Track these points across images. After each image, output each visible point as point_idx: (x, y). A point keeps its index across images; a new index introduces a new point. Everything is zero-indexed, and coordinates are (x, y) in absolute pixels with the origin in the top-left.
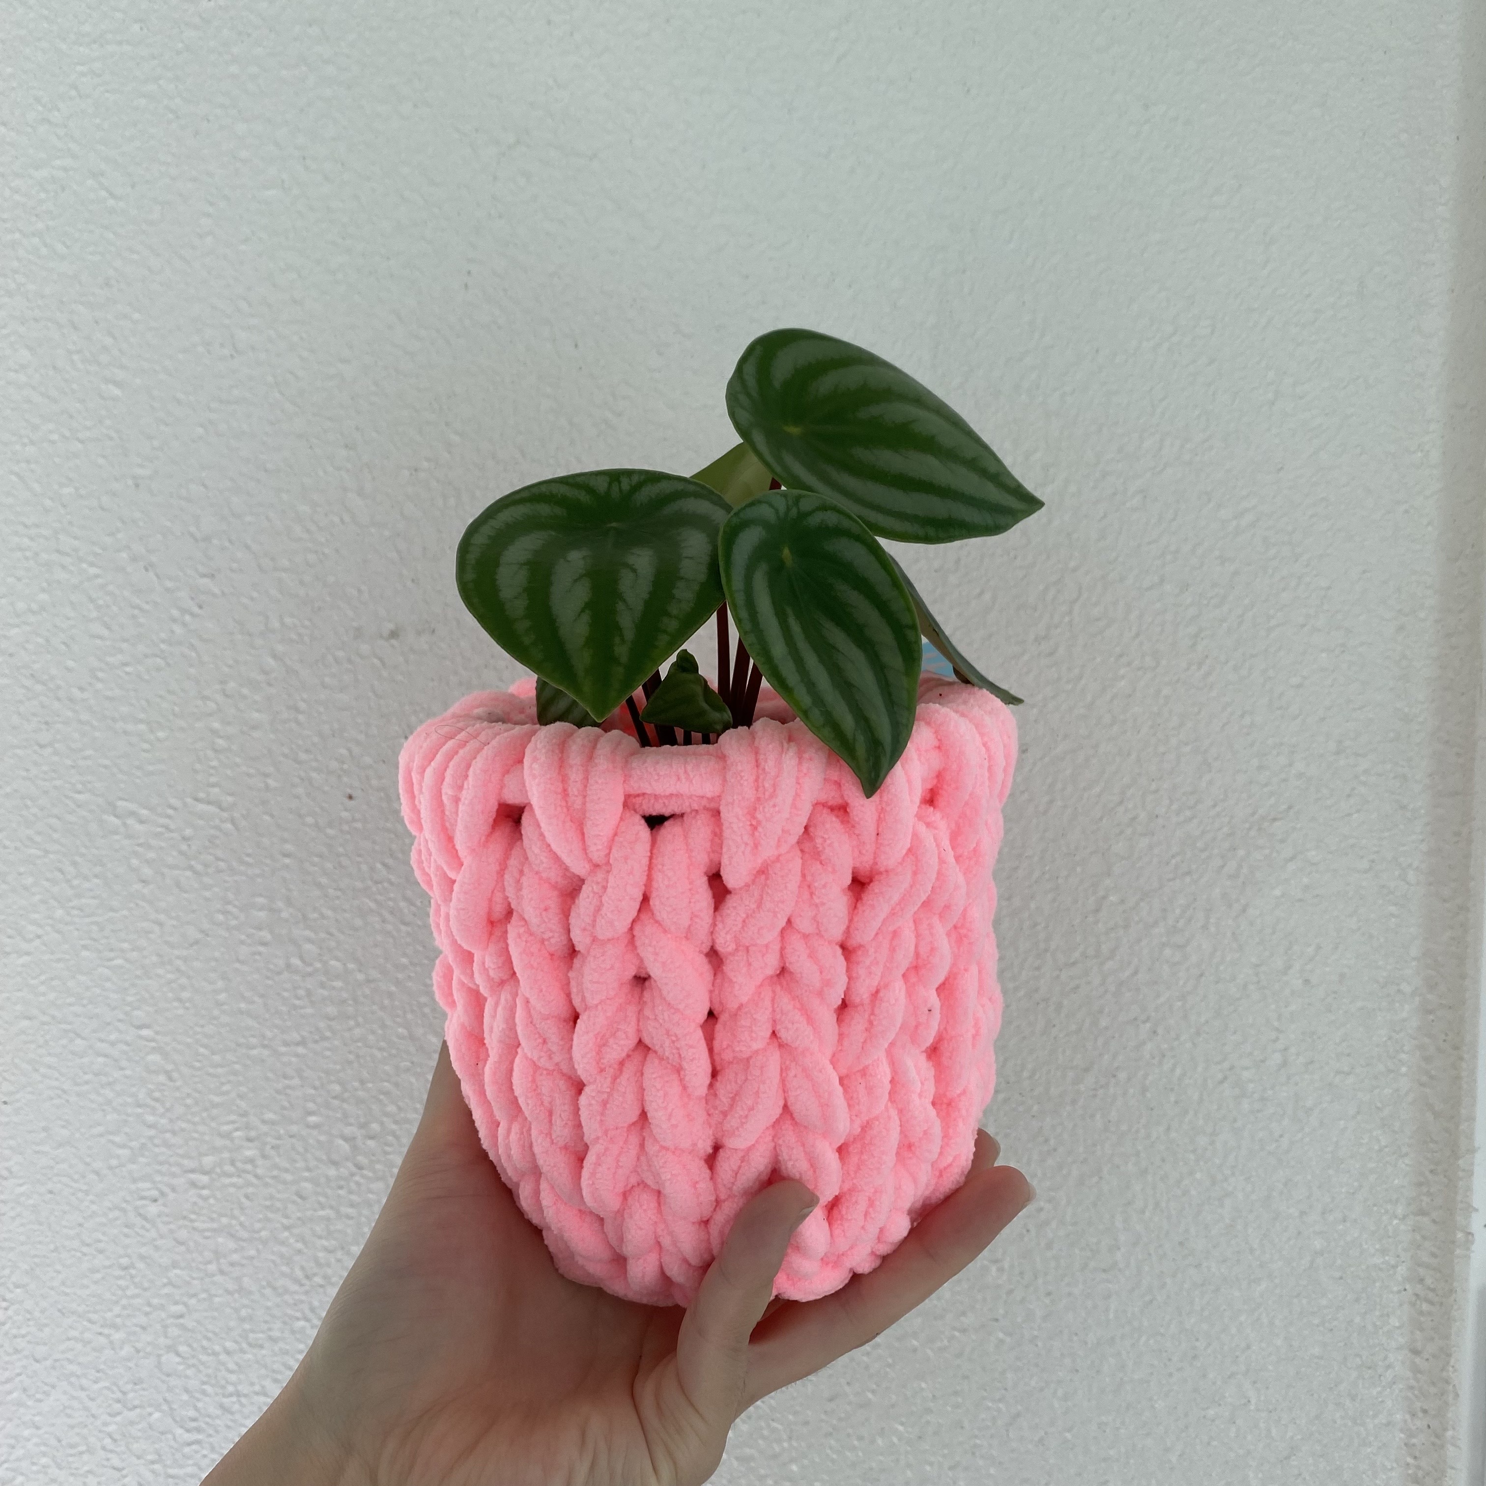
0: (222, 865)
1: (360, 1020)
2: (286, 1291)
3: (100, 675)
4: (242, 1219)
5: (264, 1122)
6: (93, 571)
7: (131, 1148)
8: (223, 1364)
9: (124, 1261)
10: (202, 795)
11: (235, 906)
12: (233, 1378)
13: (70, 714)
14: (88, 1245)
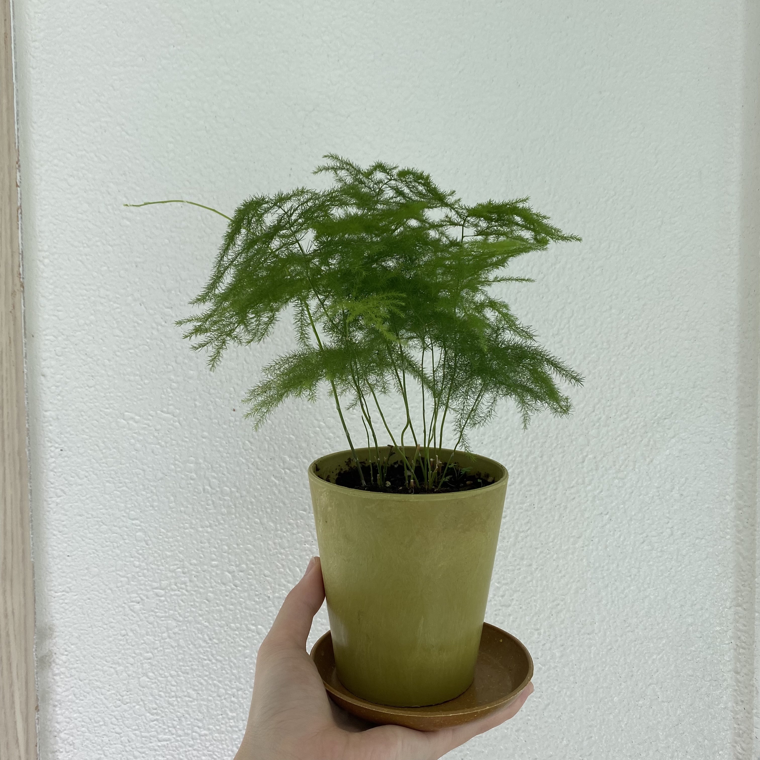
0: (174, 442)
1: (238, 515)
2: (200, 646)
3: (118, 353)
4: (180, 611)
5: (191, 564)
6: (116, 305)
7: (127, 578)
8: (170, 682)
9: (123, 632)
10: (165, 409)
11: (179, 462)
12: (174, 688)
13: (103, 372)
14: (106, 624)
